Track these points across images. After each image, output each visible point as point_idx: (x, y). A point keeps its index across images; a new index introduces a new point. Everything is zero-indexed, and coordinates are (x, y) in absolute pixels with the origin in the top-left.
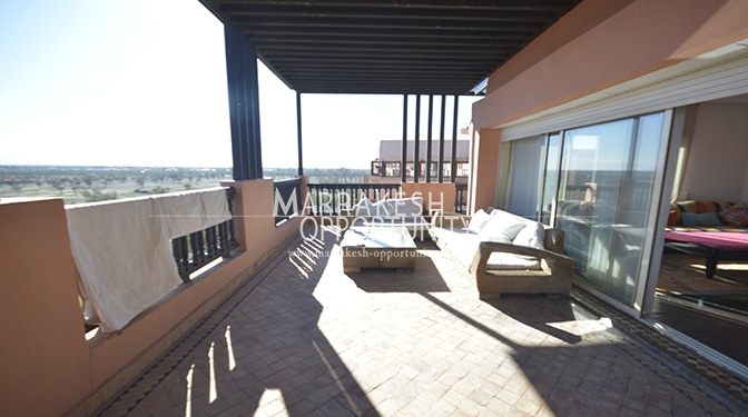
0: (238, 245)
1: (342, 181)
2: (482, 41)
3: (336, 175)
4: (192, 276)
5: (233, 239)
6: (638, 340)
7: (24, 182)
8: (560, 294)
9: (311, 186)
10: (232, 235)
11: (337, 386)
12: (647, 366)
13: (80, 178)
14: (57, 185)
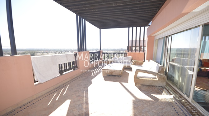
0: (77, 67)
1: (121, 52)
2: (142, 11)
3: (119, 50)
4: (63, 73)
5: (76, 65)
6: (179, 103)
7: (49, 52)
8: (162, 87)
9: (103, 53)
10: (76, 64)
11: (83, 102)
12: (175, 110)
13: (60, 51)
14: (55, 53)
